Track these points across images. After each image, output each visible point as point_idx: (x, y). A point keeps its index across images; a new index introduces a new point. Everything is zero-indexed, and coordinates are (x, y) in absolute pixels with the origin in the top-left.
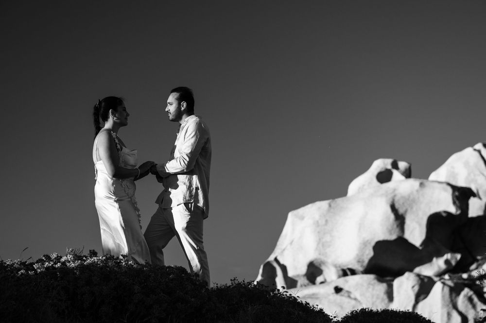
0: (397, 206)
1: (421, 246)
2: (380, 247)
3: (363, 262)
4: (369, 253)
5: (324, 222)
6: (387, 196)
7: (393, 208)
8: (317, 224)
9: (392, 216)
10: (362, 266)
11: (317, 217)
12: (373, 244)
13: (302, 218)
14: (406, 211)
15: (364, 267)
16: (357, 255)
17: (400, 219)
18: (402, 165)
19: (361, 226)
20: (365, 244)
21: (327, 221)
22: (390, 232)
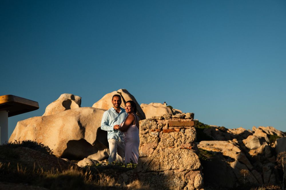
0: (81, 122)
1: (93, 144)
2: (71, 143)
3: (61, 151)
4: (65, 147)
5: (39, 129)
6: (76, 116)
7: (79, 123)
8: (35, 129)
9: (79, 127)
10: (60, 154)
11: (35, 125)
12: (67, 142)
13: (26, 125)
14: (86, 125)
15: (61, 154)
16: (58, 147)
17: (83, 129)
18: (77, 98)
19: (61, 131)
20: (62, 142)
21: (41, 128)
22: (77, 136)
